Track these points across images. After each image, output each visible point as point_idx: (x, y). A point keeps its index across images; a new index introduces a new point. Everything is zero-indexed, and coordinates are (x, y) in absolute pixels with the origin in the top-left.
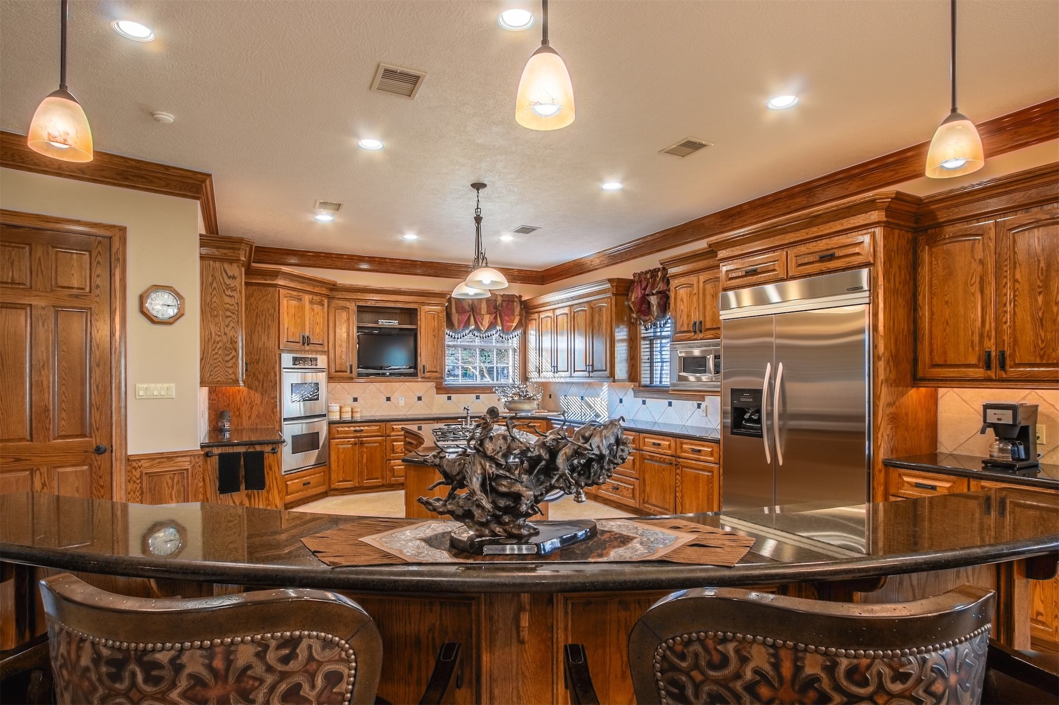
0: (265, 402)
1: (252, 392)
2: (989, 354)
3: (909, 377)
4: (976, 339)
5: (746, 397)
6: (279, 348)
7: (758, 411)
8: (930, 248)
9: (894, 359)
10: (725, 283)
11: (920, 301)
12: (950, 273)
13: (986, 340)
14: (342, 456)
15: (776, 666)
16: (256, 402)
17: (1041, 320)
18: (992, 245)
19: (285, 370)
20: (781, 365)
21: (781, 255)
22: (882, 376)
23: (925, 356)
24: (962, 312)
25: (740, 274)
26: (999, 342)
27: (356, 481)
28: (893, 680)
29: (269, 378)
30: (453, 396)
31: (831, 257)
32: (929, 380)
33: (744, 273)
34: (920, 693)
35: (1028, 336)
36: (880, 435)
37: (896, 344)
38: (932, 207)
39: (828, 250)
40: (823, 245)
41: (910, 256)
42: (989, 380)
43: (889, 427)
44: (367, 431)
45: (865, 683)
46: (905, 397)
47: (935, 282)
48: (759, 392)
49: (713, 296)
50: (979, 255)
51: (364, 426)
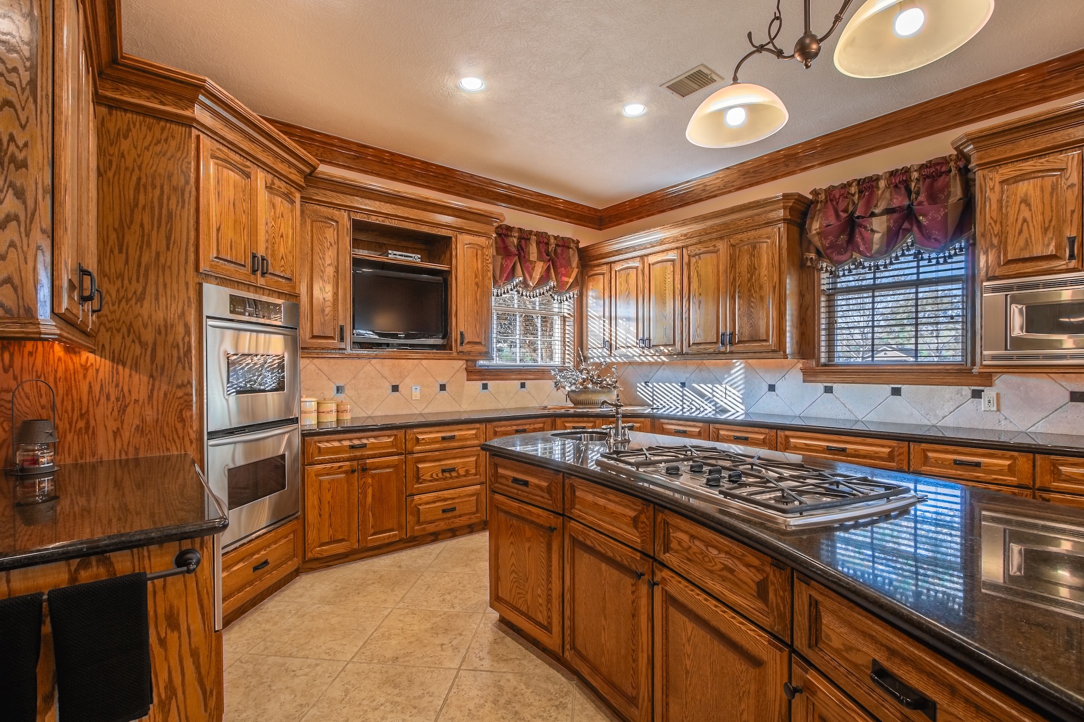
0: (159, 395)
1: (124, 372)
6: (197, 268)
14: (327, 497)
16: (134, 396)
19: (211, 322)
27: (354, 539)
29: (170, 339)
30: (491, 384)
44: (374, 447)
51: (367, 438)
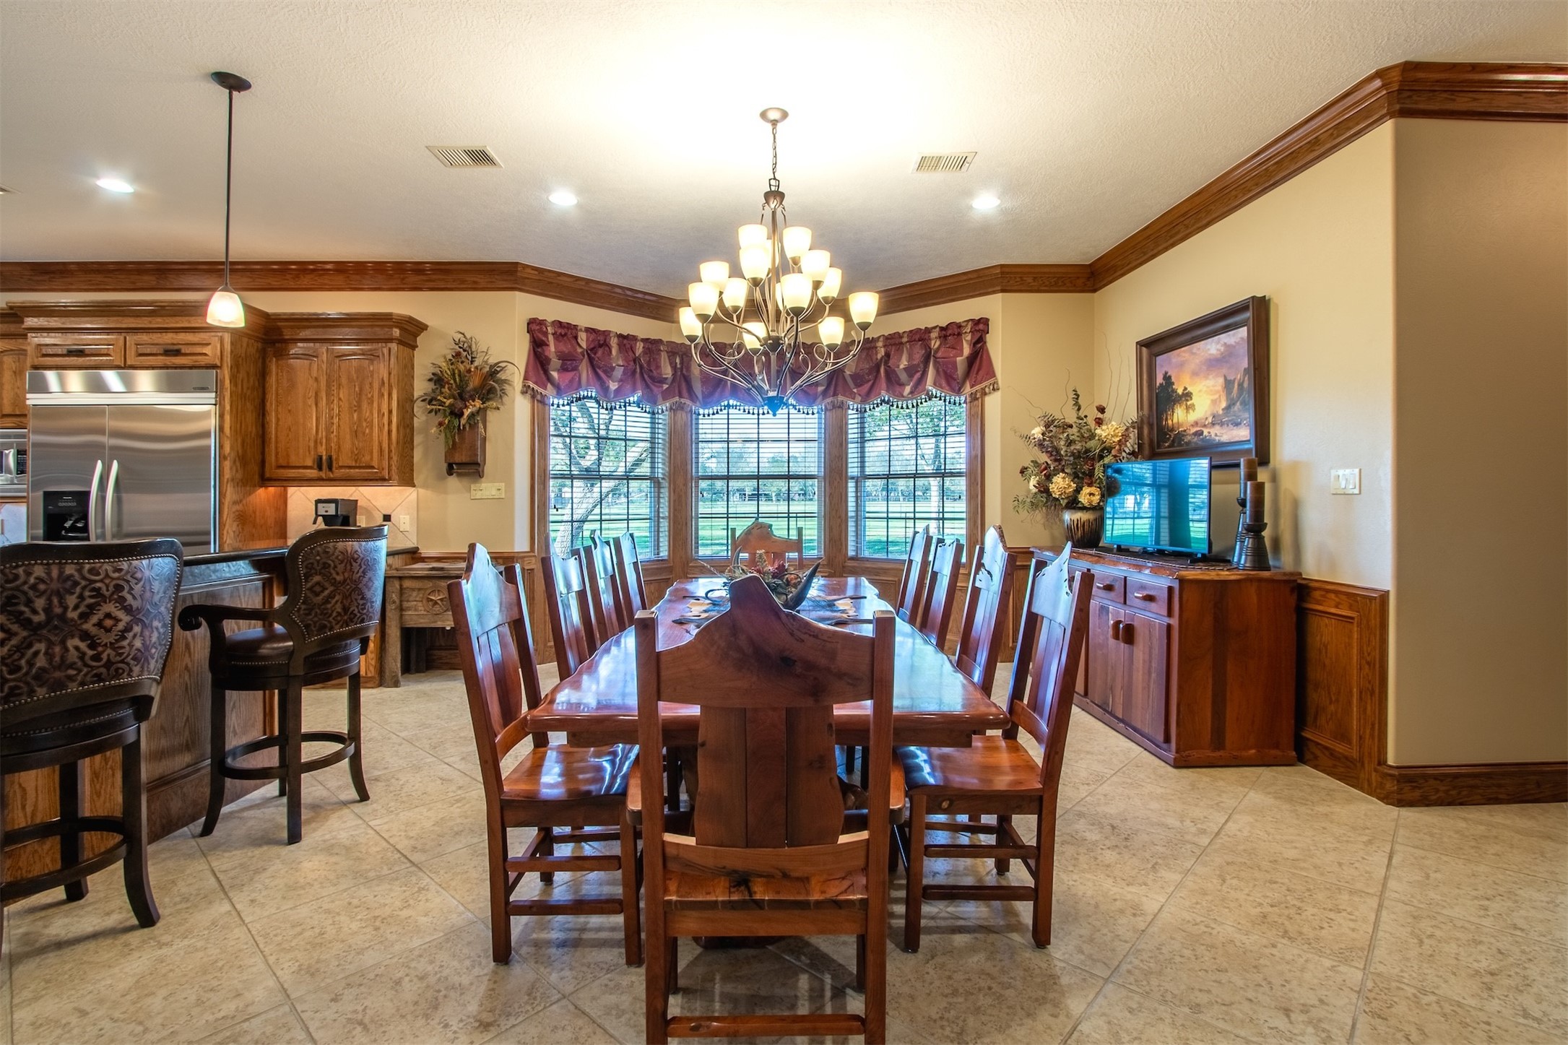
2: (320, 458)
3: (257, 477)
4: (312, 444)
5: (67, 501)
7: (85, 517)
8: (277, 360)
9: (242, 460)
10: (36, 360)
11: (268, 407)
12: (292, 385)
13: (319, 445)
15: (49, 574)
17: (356, 432)
18: (324, 367)
20: (115, 465)
21: (117, 339)
22: (227, 475)
23: (271, 459)
24: (301, 421)
25: (60, 352)
26: (328, 449)
28: (114, 572)
31: (177, 353)
32: (275, 480)
33: (65, 352)
34: (129, 577)
35: (347, 445)
36: (225, 532)
37: (243, 446)
38: (279, 324)
39: (173, 344)
40: (168, 338)
41: (260, 364)
42: (321, 479)
43: (235, 524)
45: (98, 574)
46: (253, 496)
47: (280, 391)
48: (87, 494)
49: (15, 372)
50: (315, 374)
